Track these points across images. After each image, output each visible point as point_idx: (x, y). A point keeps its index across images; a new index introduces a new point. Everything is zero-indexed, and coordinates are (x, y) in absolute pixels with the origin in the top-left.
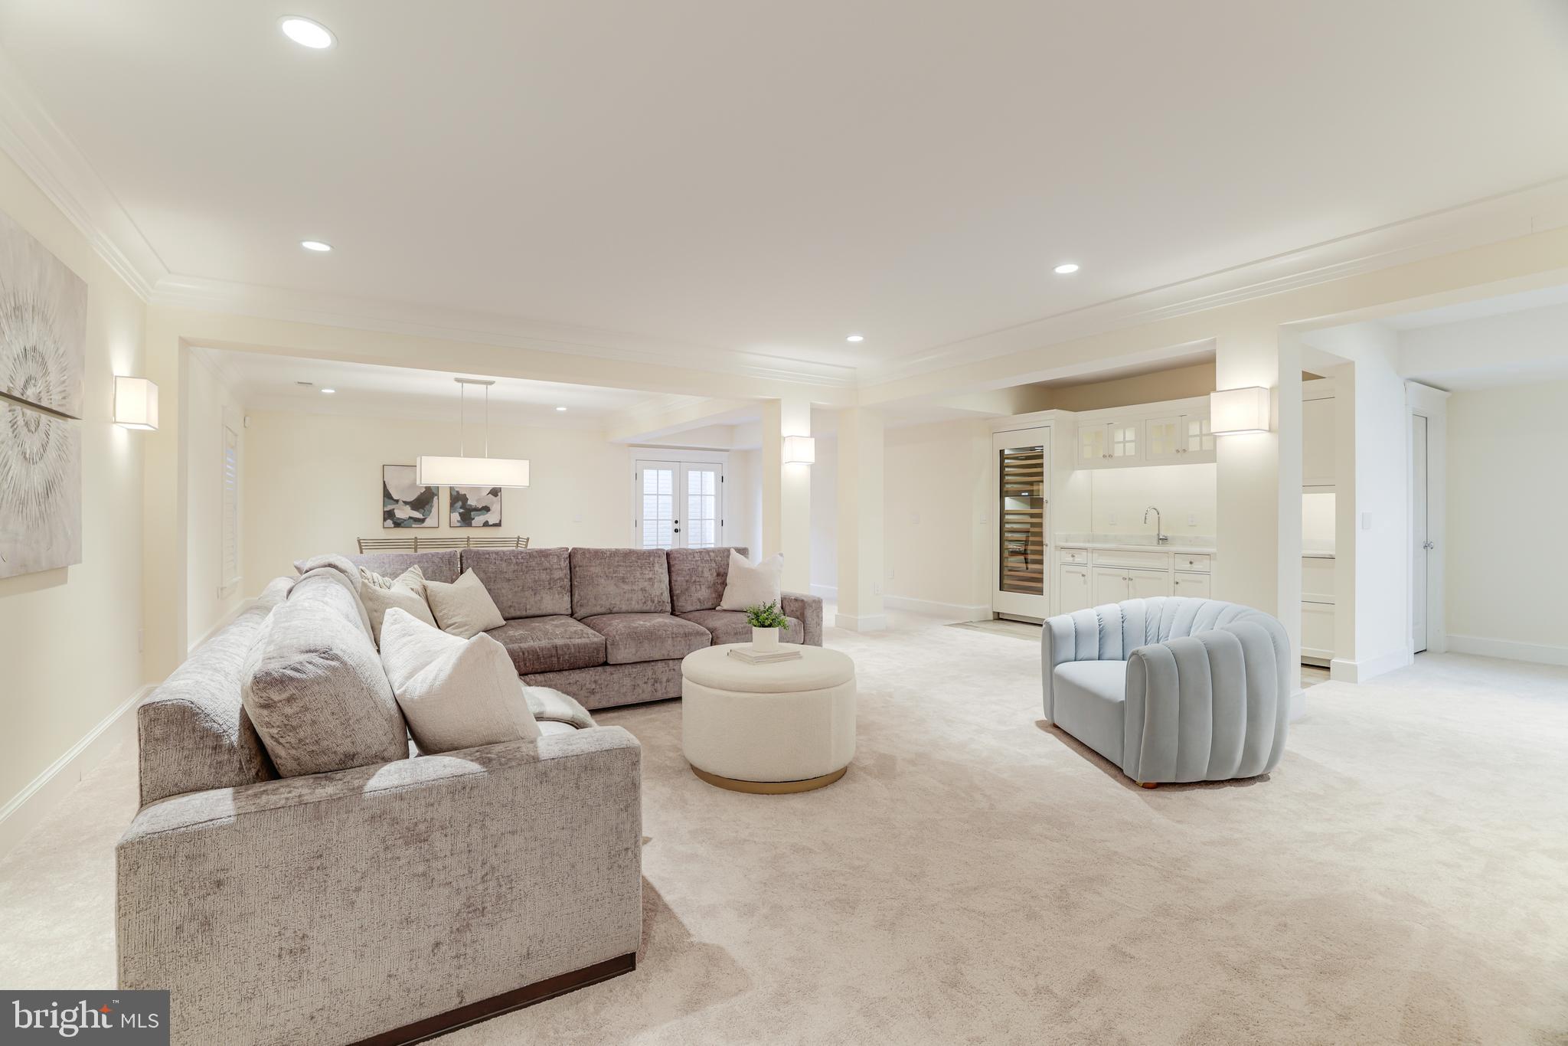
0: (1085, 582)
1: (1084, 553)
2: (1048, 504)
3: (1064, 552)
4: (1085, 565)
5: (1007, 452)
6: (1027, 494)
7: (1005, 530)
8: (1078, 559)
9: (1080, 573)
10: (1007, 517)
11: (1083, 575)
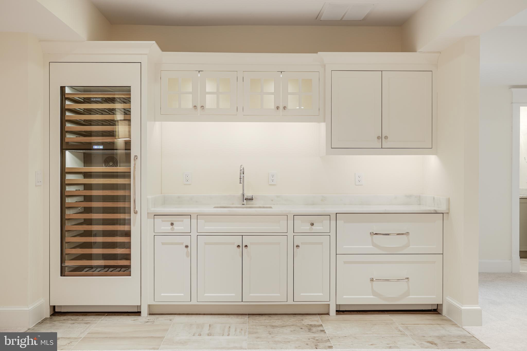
0: (190, 255)
1: (187, 220)
2: (138, 161)
3: (158, 220)
4: (188, 234)
5: (68, 91)
6: (101, 147)
7: (66, 194)
8: (178, 227)
9: (182, 244)
10: (69, 177)
11: (187, 247)
